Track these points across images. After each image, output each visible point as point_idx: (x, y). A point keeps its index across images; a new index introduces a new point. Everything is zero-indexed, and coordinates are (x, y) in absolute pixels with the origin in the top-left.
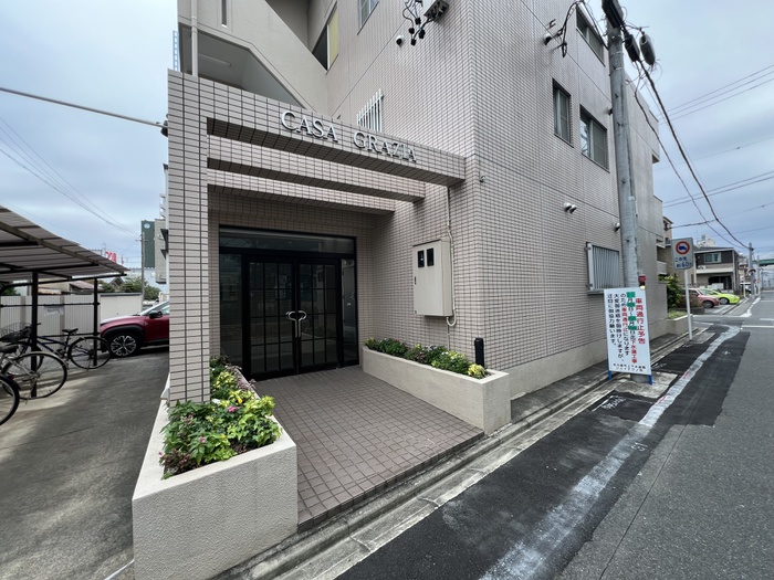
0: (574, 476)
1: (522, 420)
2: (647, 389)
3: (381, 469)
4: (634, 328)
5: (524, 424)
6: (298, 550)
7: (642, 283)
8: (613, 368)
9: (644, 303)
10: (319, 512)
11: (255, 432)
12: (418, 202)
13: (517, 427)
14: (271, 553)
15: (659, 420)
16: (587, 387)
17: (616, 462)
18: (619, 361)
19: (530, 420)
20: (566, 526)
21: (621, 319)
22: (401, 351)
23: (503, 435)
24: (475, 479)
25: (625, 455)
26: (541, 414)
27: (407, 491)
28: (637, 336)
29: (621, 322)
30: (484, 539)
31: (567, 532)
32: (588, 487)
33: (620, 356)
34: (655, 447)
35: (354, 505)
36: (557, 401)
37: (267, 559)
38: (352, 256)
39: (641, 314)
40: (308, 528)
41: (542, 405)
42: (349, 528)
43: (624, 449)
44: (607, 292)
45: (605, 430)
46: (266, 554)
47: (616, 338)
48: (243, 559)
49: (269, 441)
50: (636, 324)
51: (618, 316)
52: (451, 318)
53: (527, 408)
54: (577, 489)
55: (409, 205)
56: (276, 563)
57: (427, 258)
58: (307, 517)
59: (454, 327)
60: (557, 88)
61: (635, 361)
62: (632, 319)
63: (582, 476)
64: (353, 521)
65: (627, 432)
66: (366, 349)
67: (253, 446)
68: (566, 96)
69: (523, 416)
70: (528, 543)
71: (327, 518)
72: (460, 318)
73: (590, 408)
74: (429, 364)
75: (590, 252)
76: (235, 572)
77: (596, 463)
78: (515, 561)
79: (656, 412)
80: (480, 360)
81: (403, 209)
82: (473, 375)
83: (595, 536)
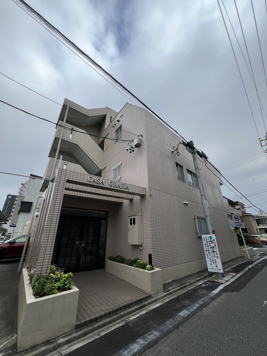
0: (180, 310)
1: (168, 291)
2: (222, 279)
3: (108, 307)
4: (214, 252)
5: (168, 293)
6: (74, 335)
7: (214, 233)
8: (209, 270)
9: (216, 241)
10: (83, 321)
11: (66, 285)
12: (131, 200)
13: (165, 294)
14: (64, 335)
15: (220, 291)
16: (198, 279)
17: (197, 305)
18: (211, 267)
19: (171, 291)
20: (171, 325)
21: (209, 247)
22: (122, 261)
23: (159, 297)
24: (144, 312)
25: (201, 303)
26: (176, 289)
27: (117, 316)
28: (216, 255)
29: (209, 249)
30: (142, 329)
31: (171, 326)
32: (184, 313)
33: (211, 264)
34: (213, 300)
35: (96, 320)
36: (184, 284)
37: (63, 338)
38: (106, 219)
39: (215, 246)
40: (78, 327)
41: (178, 285)
42: (94, 328)
43: (202, 301)
44: (203, 236)
45: (199, 294)
46: (63, 336)
47: (208, 256)
48: (54, 337)
49: (70, 289)
50: (215, 250)
51: (208, 246)
52: (141, 246)
53: (171, 286)
54: (180, 314)
55: (128, 201)
56: (66, 339)
57: (133, 222)
58: (79, 323)
59: (143, 249)
60: (177, 164)
61: (217, 267)
62: (213, 248)
63: (183, 310)
64: (96, 326)
65: (206, 295)
66: (108, 260)
67: (65, 290)
68: (181, 167)
69: (168, 289)
70: (156, 330)
71: (86, 324)
72: (144, 246)
73: (196, 287)
74: (132, 266)
75: (196, 220)
76: (52, 341)
77: (190, 306)
78: (150, 335)
79: (221, 287)
80: (150, 263)
81: (126, 202)
82: (148, 270)
83: (180, 327)
